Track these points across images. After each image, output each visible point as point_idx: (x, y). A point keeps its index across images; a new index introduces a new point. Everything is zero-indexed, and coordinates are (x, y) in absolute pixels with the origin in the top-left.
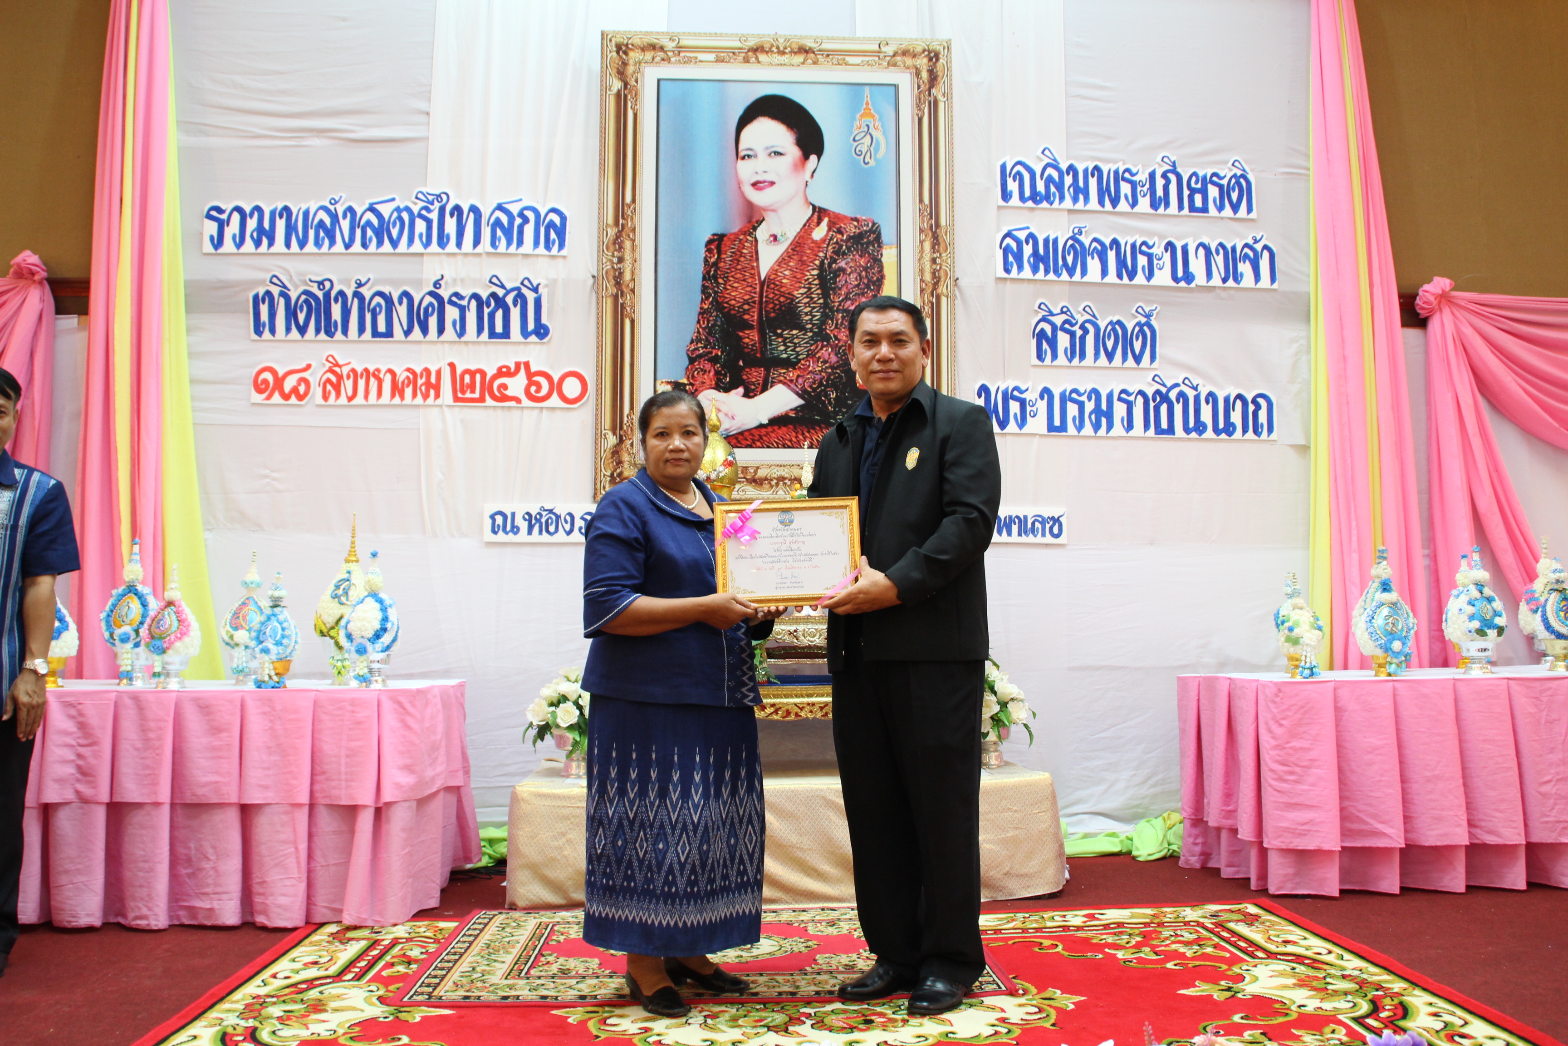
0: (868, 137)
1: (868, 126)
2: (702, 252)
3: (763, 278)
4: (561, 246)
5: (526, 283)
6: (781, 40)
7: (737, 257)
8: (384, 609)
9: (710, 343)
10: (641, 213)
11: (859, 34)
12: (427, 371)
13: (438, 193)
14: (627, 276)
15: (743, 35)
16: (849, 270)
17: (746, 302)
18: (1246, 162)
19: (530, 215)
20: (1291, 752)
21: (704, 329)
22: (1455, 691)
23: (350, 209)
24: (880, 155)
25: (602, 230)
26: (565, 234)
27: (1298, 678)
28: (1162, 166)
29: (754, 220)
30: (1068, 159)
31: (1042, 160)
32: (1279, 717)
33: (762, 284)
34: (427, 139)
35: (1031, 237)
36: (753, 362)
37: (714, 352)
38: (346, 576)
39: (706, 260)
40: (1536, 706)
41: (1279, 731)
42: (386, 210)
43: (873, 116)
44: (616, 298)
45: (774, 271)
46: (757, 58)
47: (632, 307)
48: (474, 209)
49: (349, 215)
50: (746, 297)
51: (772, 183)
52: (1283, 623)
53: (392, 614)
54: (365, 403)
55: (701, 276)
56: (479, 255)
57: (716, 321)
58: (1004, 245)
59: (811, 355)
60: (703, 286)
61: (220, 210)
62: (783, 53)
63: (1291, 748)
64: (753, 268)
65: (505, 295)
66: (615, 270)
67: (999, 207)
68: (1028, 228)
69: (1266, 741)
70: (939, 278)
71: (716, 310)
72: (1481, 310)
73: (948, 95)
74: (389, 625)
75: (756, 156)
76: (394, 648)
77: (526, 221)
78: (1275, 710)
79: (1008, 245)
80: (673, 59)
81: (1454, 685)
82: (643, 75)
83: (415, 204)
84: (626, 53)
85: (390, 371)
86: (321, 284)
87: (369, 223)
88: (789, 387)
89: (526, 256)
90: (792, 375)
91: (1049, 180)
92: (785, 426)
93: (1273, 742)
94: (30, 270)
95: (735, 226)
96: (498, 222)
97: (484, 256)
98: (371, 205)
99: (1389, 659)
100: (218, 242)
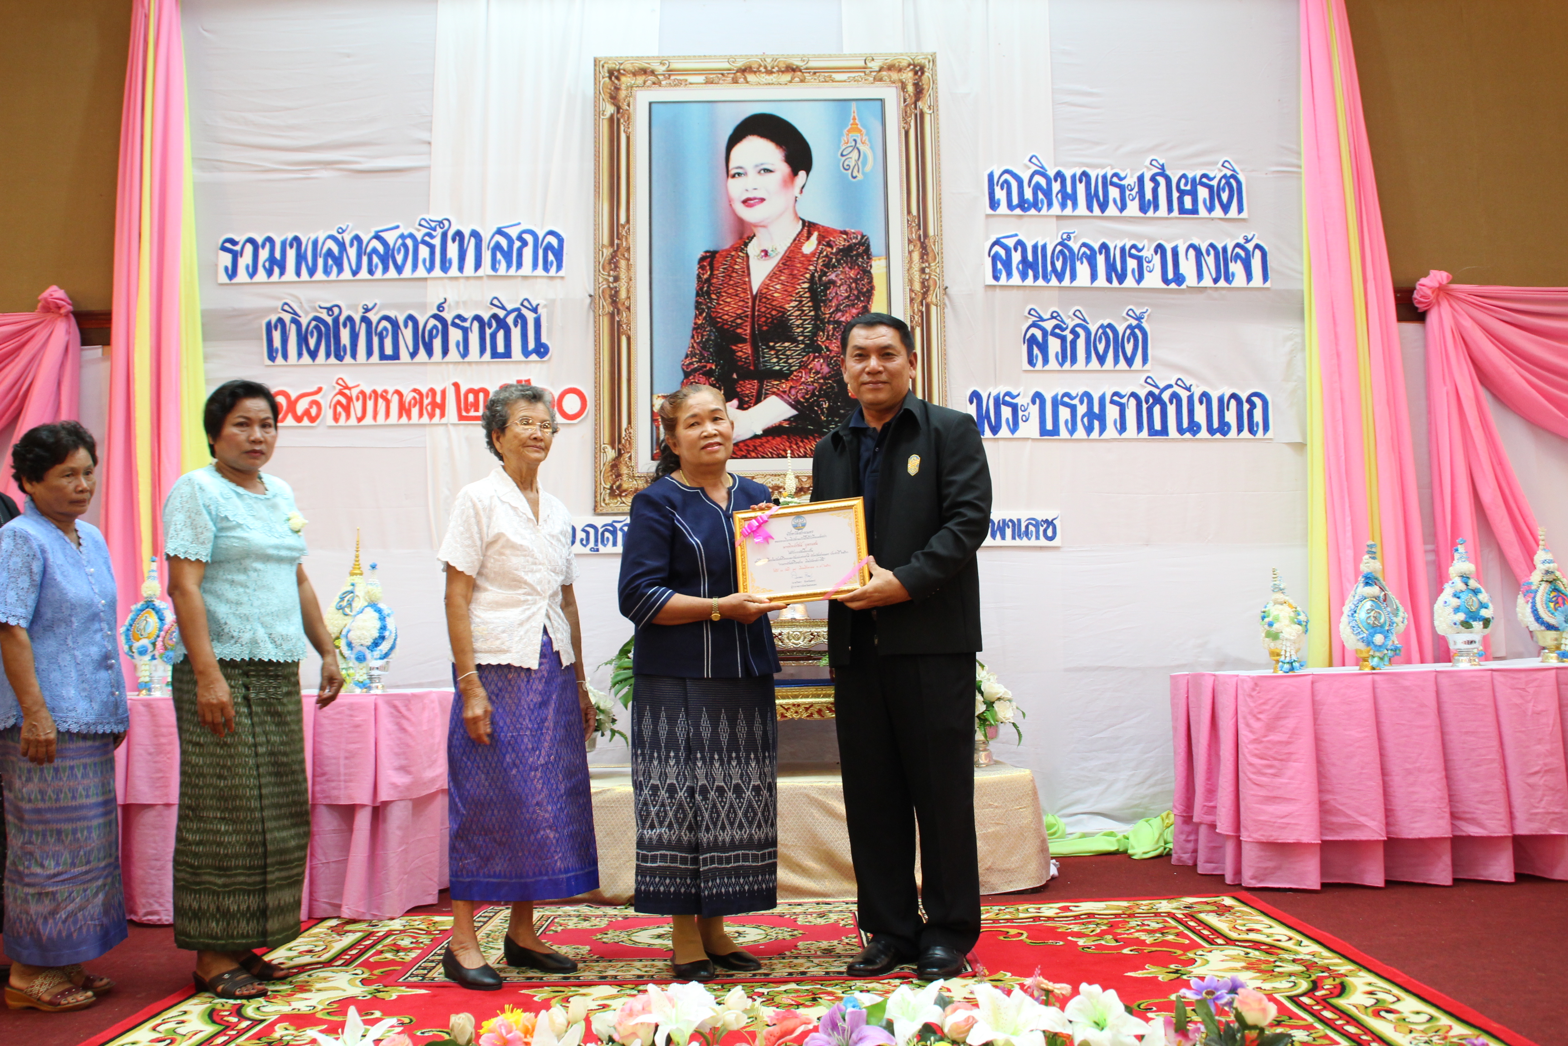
0: (856, 151)
1: (855, 141)
2: (695, 269)
3: (754, 292)
4: (559, 267)
5: (526, 303)
6: (769, 60)
7: (729, 273)
8: (382, 619)
9: (704, 358)
10: (635, 232)
11: (846, 51)
12: (433, 391)
13: (440, 219)
14: (623, 294)
15: (731, 57)
16: (839, 283)
17: (739, 317)
18: (1236, 163)
19: (528, 238)
20: (1270, 746)
21: (698, 344)
22: (1436, 683)
23: (357, 238)
24: (868, 168)
25: (598, 250)
26: (562, 255)
27: (1280, 673)
28: (1151, 170)
29: (745, 236)
30: (1056, 165)
31: (1029, 168)
32: (1256, 710)
33: (754, 298)
34: (428, 168)
35: (1020, 244)
36: (746, 375)
37: (709, 366)
38: (350, 588)
39: (699, 277)
40: (1522, 697)
41: (1256, 725)
42: (391, 238)
43: (860, 131)
44: (612, 316)
45: (765, 286)
46: (745, 78)
47: (628, 324)
48: (475, 234)
49: (355, 243)
50: (739, 312)
51: (762, 200)
52: (1263, 618)
53: (391, 623)
54: (373, 423)
55: (694, 293)
56: (480, 278)
57: (709, 335)
58: (992, 253)
59: (803, 366)
60: (697, 302)
61: (234, 242)
62: (770, 72)
63: (1269, 741)
64: (745, 283)
65: (506, 316)
66: (611, 289)
67: (988, 216)
68: (1016, 235)
69: (1245, 735)
70: (929, 287)
71: (709, 325)
72: (1483, 302)
73: (934, 108)
74: (387, 634)
75: (746, 174)
76: (392, 655)
77: (525, 243)
78: (1252, 705)
79: (997, 253)
80: (663, 83)
81: (1436, 678)
82: (635, 99)
83: (419, 230)
84: (618, 78)
85: (397, 392)
86: (330, 309)
87: (375, 251)
88: (782, 398)
89: (525, 277)
90: (785, 386)
91: (1037, 187)
92: (779, 436)
93: (1252, 737)
94: (56, 304)
95: (727, 243)
96: (498, 246)
97: (485, 279)
98: (377, 232)
99: (1371, 653)
100: (232, 273)
